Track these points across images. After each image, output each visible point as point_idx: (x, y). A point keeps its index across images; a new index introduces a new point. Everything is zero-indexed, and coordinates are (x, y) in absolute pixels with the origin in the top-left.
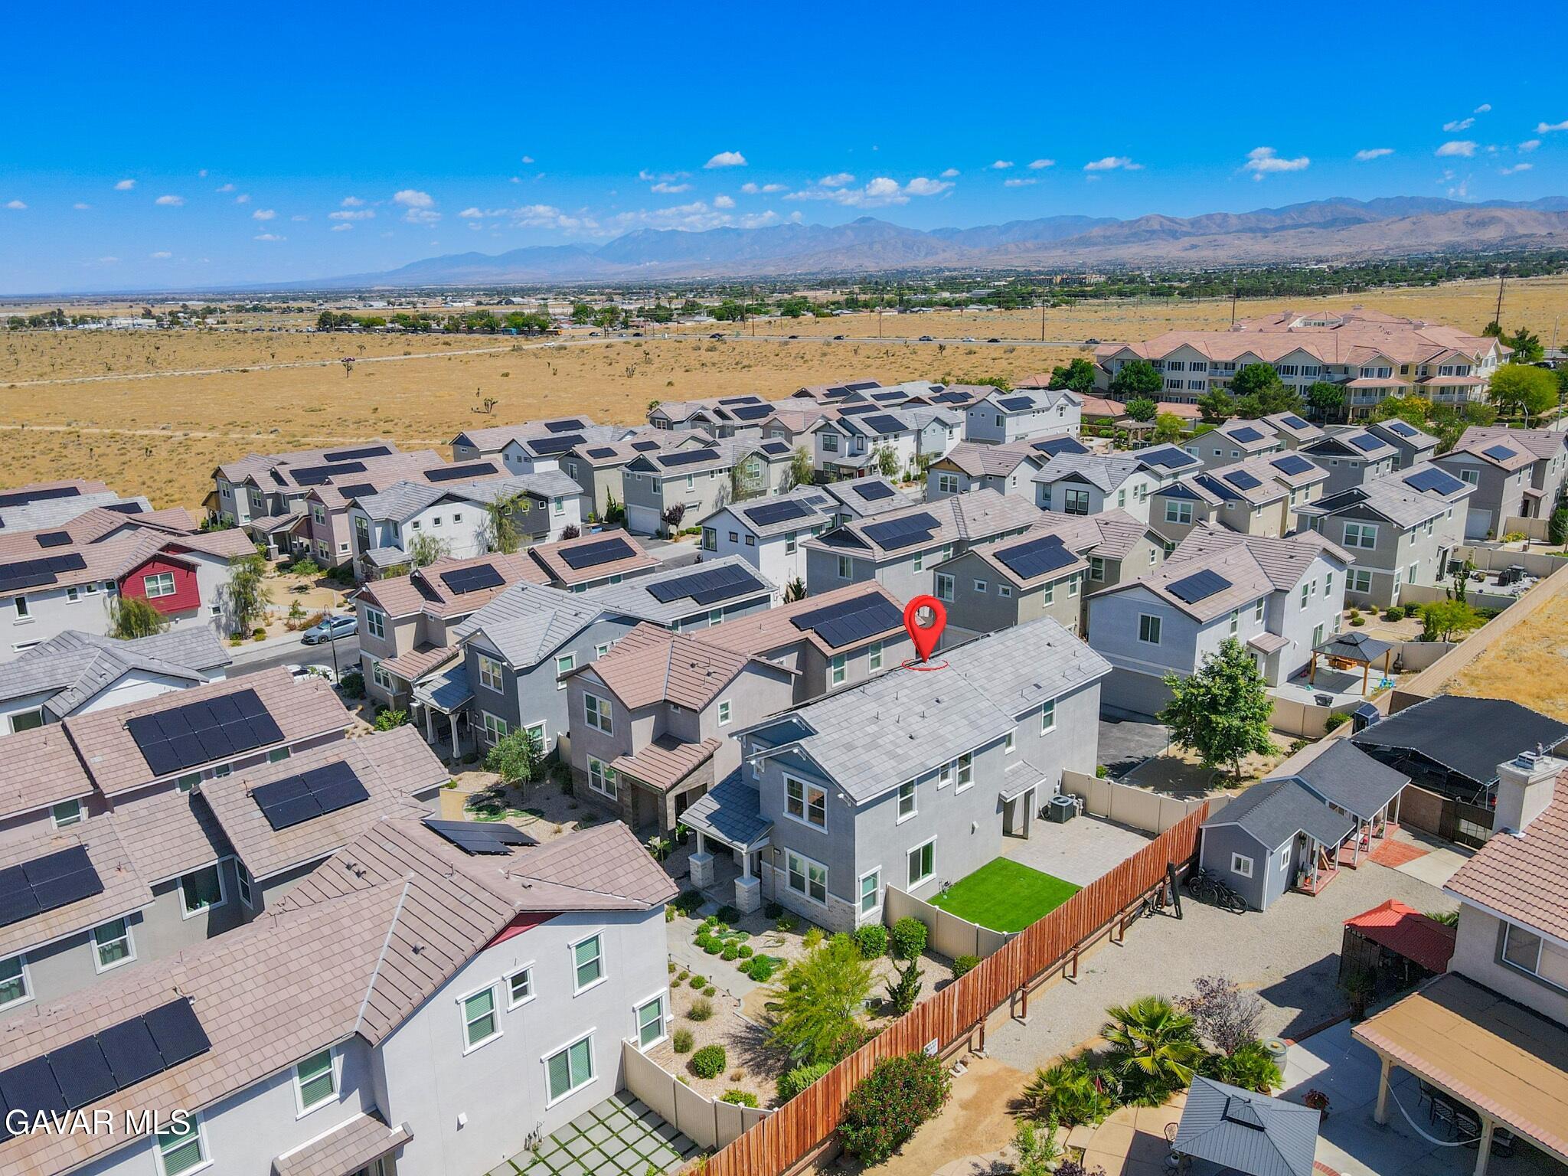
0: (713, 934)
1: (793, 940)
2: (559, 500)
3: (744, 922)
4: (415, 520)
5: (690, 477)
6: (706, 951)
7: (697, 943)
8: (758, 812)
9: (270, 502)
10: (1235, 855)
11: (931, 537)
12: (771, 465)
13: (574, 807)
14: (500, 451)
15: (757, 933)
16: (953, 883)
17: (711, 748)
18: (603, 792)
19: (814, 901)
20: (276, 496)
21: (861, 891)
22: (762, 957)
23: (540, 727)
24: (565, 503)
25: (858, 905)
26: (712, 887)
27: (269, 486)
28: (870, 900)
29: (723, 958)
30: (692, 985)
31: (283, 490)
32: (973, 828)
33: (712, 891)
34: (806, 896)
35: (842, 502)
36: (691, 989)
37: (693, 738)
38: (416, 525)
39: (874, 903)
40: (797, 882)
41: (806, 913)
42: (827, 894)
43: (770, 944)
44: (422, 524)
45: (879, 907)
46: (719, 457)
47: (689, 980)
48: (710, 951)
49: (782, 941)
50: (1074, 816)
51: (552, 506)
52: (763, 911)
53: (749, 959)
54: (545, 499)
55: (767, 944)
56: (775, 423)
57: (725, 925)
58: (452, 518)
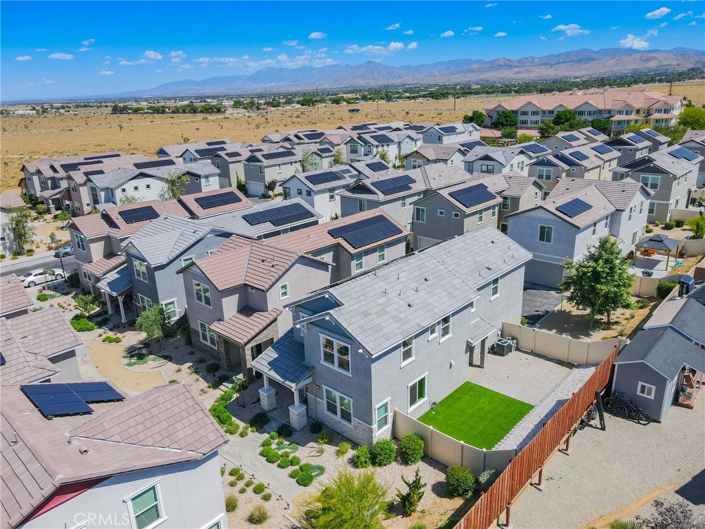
0: (274, 446)
1: (330, 449)
2: (207, 177)
3: (296, 436)
4: (123, 187)
5: (279, 165)
6: (267, 460)
7: (262, 454)
8: (304, 360)
9: (49, 182)
10: (640, 383)
11: (411, 188)
12: (323, 159)
13: (192, 353)
14: (181, 156)
15: (303, 445)
16: (438, 402)
17: (275, 315)
18: (208, 343)
19: (344, 422)
20: (53, 179)
21: (376, 417)
22: (307, 465)
23: (173, 303)
24: (210, 178)
25: (375, 426)
26: (275, 409)
27: (49, 173)
28: (384, 421)
29: (279, 466)
30: (255, 492)
31: (56, 175)
32: (451, 365)
33: (275, 413)
34: (338, 417)
35: (360, 173)
36: (254, 494)
37: (263, 309)
38: (124, 190)
39: (386, 423)
40: (332, 408)
41: (338, 429)
42: (352, 417)
43: (313, 454)
44: (127, 190)
45: (389, 426)
46: (295, 155)
47: (252, 487)
48: (270, 461)
49: (321, 452)
50: (511, 351)
51: (203, 181)
52: (309, 428)
53: (297, 467)
54: (198, 177)
55: (311, 454)
56: (326, 140)
57: (282, 440)
58: (145, 187)
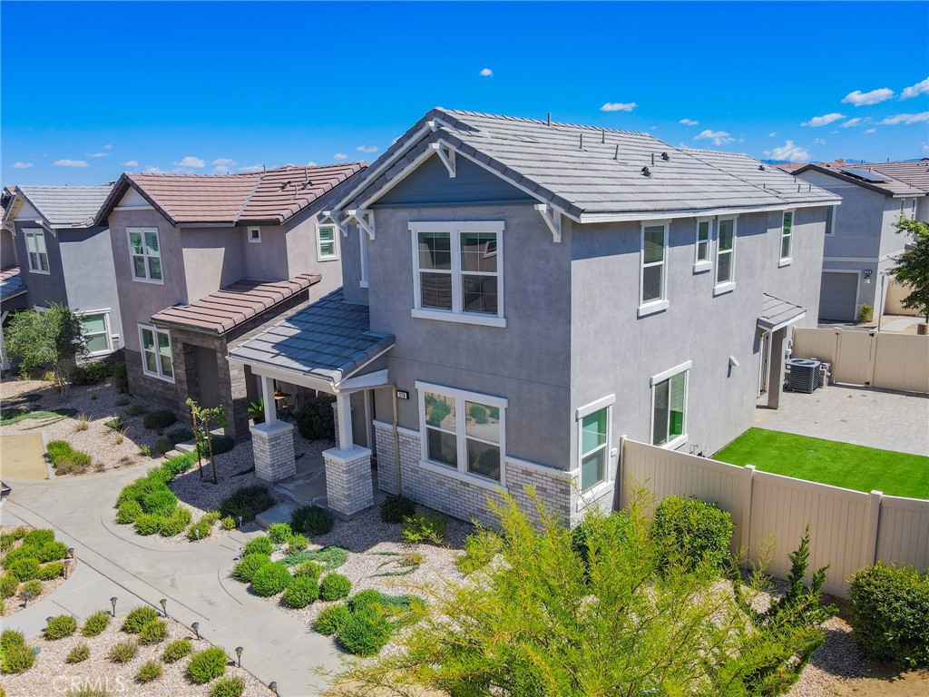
0: (276, 557)
1: (437, 561)
3: (341, 531)
6: (251, 591)
7: (238, 576)
8: (367, 328)
15: (360, 547)
17: (304, 283)
18: (158, 376)
19: (477, 481)
21: (581, 443)
22: (370, 596)
23: (101, 317)
25: (576, 472)
28: (595, 464)
29: (284, 603)
32: (731, 365)
33: (291, 486)
34: (461, 473)
36: (184, 685)
37: (281, 275)
40: (440, 448)
41: (458, 507)
42: (503, 459)
43: (389, 568)
47: (184, 663)
48: (259, 591)
49: (414, 563)
50: (820, 385)
52: (378, 511)
53: (341, 603)
55: (383, 570)
57: (301, 539)
